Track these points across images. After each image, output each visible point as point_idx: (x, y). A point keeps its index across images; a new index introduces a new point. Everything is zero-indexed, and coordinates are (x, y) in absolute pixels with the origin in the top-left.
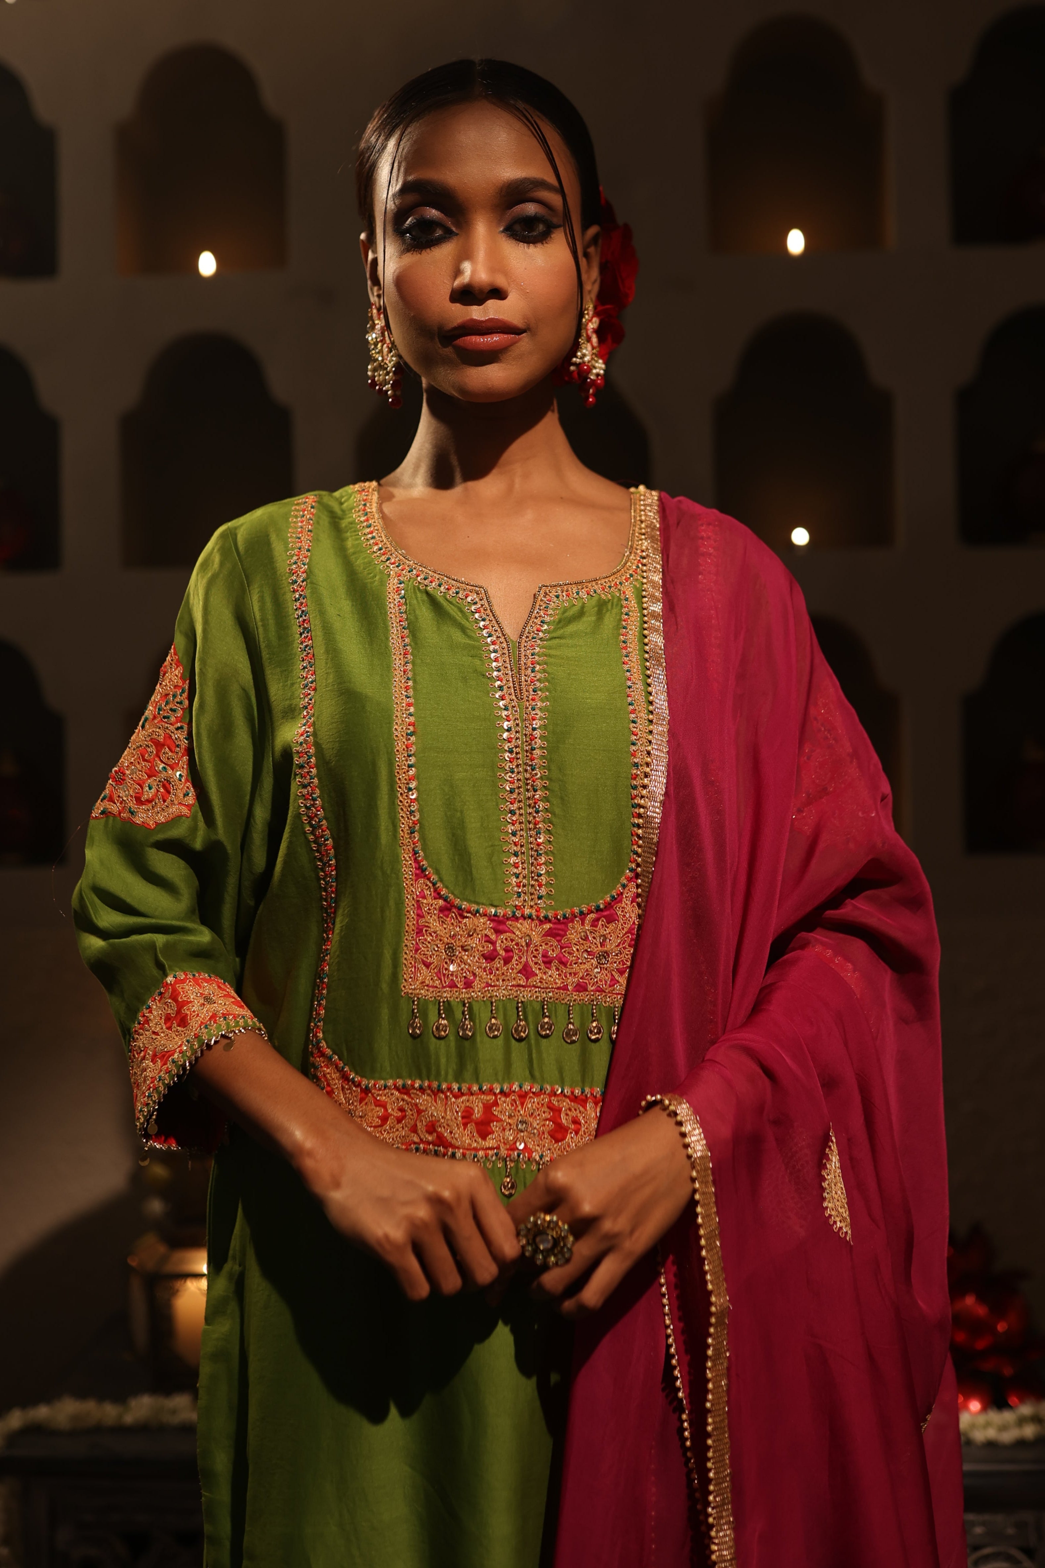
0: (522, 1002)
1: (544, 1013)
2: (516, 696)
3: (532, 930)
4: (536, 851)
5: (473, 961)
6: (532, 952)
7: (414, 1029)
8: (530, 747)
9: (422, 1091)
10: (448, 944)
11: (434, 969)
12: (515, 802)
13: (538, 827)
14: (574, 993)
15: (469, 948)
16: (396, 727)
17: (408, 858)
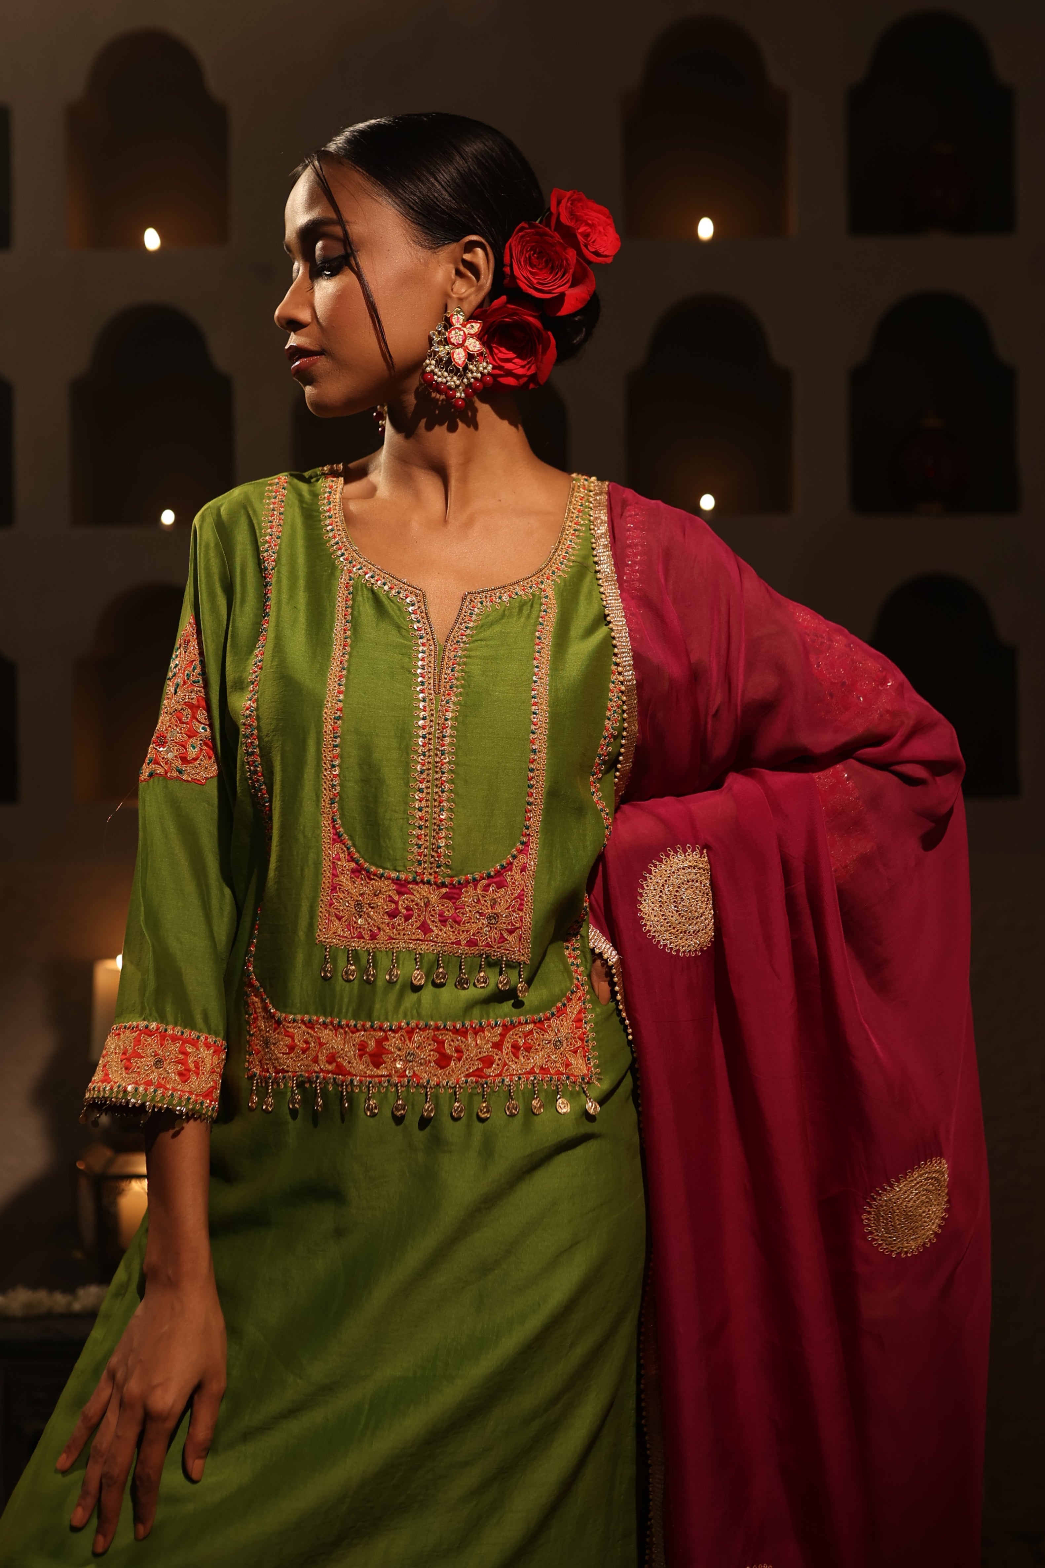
0: (420, 954)
1: (438, 964)
2: (434, 691)
3: (430, 893)
4: (439, 826)
5: (378, 917)
6: (430, 912)
7: (325, 972)
8: (441, 735)
9: (325, 1026)
10: (357, 901)
11: (345, 922)
12: (424, 781)
13: (442, 805)
14: (466, 948)
15: (375, 905)
16: (326, 710)
17: (327, 825)
